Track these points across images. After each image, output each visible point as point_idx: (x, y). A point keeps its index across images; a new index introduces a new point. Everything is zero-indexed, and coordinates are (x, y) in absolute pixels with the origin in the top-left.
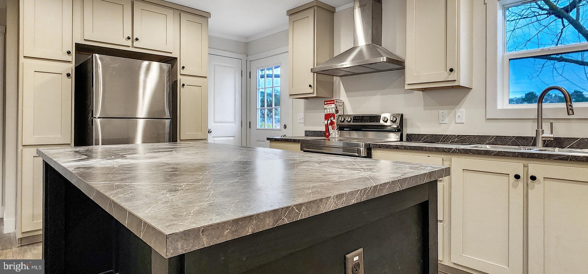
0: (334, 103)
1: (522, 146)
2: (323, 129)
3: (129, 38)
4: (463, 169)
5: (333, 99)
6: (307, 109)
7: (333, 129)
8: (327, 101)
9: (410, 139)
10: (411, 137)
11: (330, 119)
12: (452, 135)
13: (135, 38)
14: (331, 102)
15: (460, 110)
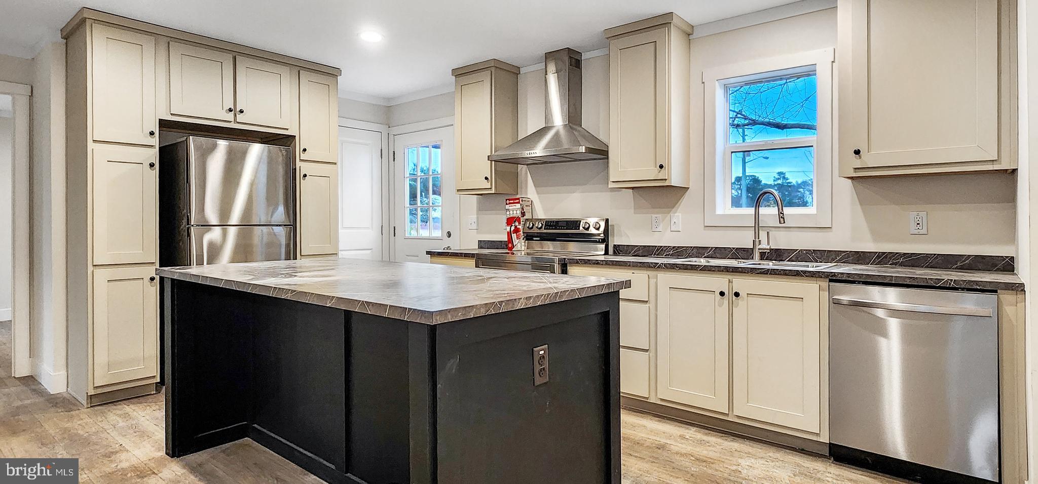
0: (519, 203)
1: (743, 259)
2: (505, 238)
3: (230, 110)
4: (670, 288)
5: (517, 197)
6: (481, 209)
7: (518, 238)
8: (509, 200)
9: (618, 252)
10: (618, 250)
11: (513, 225)
12: (666, 246)
13: (238, 110)
14: (515, 201)
15: (676, 214)
